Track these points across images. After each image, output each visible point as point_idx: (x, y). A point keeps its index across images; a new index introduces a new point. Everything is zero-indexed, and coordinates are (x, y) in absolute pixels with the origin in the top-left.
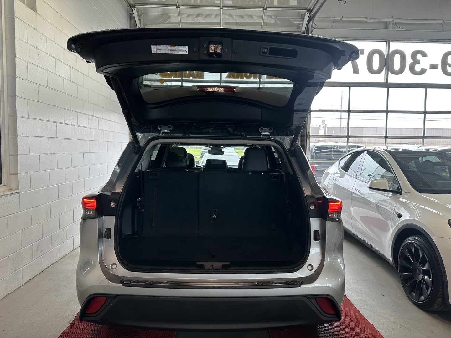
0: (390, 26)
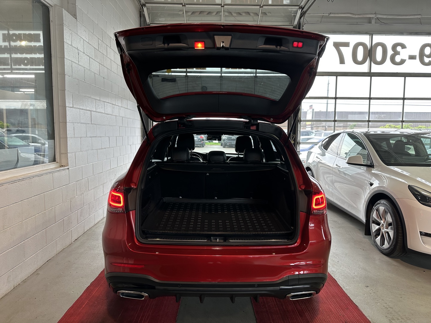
0: (373, 21)
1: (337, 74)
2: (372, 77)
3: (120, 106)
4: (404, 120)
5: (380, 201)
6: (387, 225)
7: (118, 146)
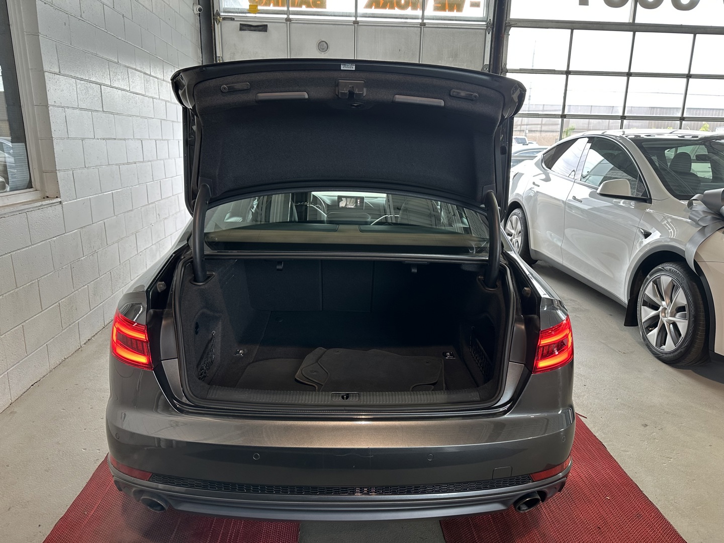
1: (573, 26)
2: (636, 33)
3: (160, 79)
4: (684, 116)
5: (663, 265)
6: (674, 310)
7: (160, 160)
